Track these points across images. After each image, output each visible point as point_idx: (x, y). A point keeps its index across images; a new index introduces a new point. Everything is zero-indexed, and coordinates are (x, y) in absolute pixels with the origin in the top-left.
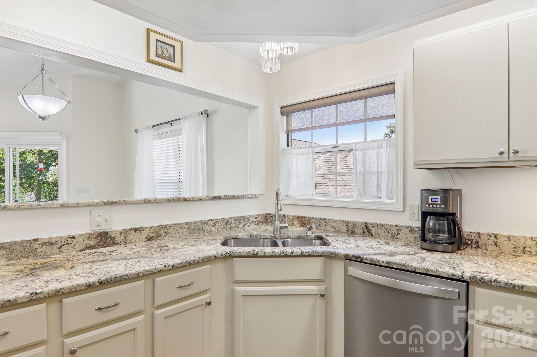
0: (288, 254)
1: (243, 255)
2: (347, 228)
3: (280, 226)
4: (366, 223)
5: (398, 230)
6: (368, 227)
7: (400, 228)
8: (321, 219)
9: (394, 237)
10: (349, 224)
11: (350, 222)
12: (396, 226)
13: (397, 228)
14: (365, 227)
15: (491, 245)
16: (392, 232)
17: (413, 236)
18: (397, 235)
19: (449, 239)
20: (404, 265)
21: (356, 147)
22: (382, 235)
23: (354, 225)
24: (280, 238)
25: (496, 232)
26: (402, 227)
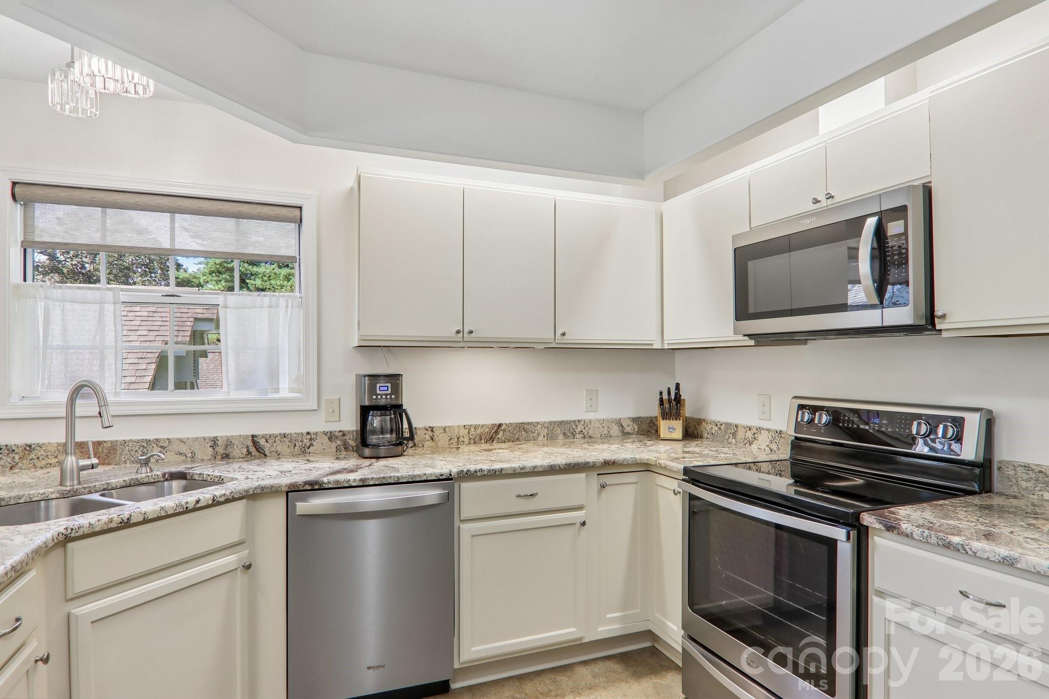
0: (191, 506)
2: (214, 449)
3: (82, 466)
4: (253, 436)
5: (311, 439)
6: (258, 442)
7: (313, 436)
8: (148, 442)
9: (304, 452)
10: (217, 442)
11: (218, 438)
12: (308, 433)
13: (309, 437)
14: (252, 444)
15: (428, 440)
16: (301, 444)
17: (334, 445)
18: (308, 448)
19: (398, 438)
21: (225, 301)
22: (283, 453)
23: (229, 443)
24: (86, 491)
25: (431, 425)
26: (316, 433)
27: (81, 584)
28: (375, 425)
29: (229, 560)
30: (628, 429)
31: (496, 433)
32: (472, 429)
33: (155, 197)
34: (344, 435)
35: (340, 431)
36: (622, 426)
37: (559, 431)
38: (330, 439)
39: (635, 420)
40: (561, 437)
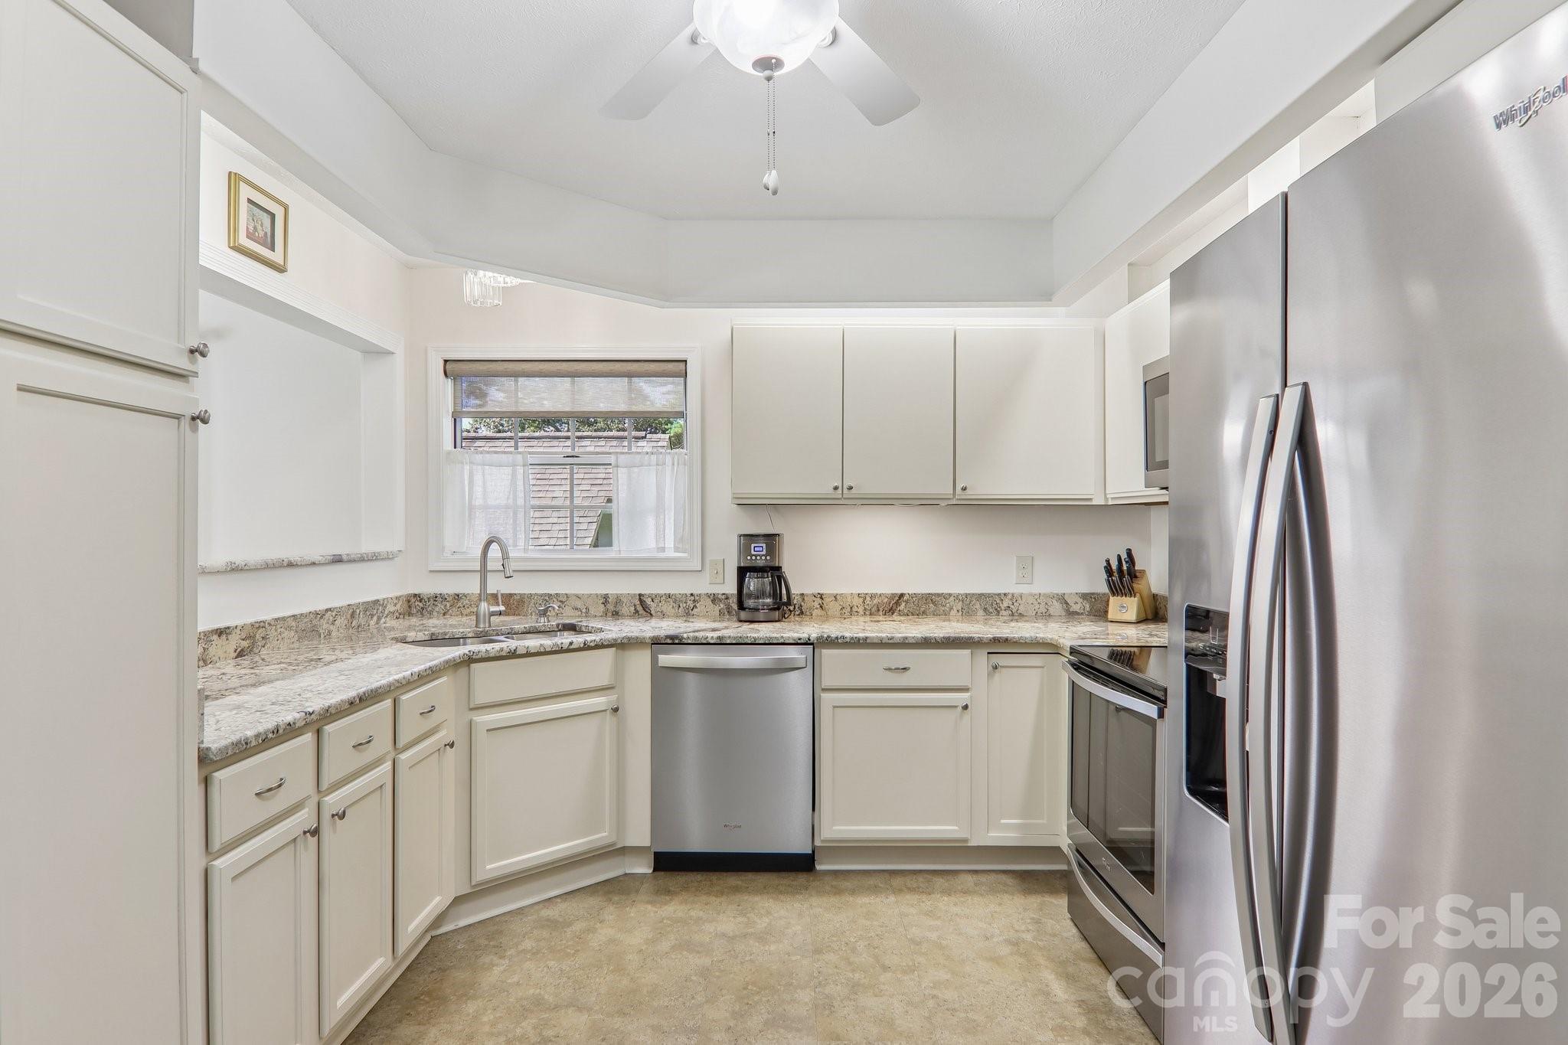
0: (565, 647)
1: (491, 655)
2: (605, 606)
3: (492, 612)
4: (640, 595)
5: (694, 601)
6: (644, 601)
7: (697, 598)
8: (550, 595)
9: (688, 614)
10: (608, 599)
11: (609, 595)
12: (692, 595)
13: (693, 598)
14: (639, 602)
15: (817, 608)
16: (685, 604)
17: (717, 608)
18: (692, 610)
19: (774, 603)
20: (740, 637)
21: (617, 460)
22: (669, 612)
23: (618, 600)
24: (495, 633)
25: (821, 592)
26: (700, 595)
27: (480, 698)
28: (751, 588)
29: (599, 701)
30: (1076, 608)
31: (897, 603)
32: (868, 599)
33: (556, 363)
34: (727, 598)
35: (724, 594)
36: (1067, 603)
37: (978, 606)
38: (713, 601)
39: (1085, 596)
40: (981, 612)
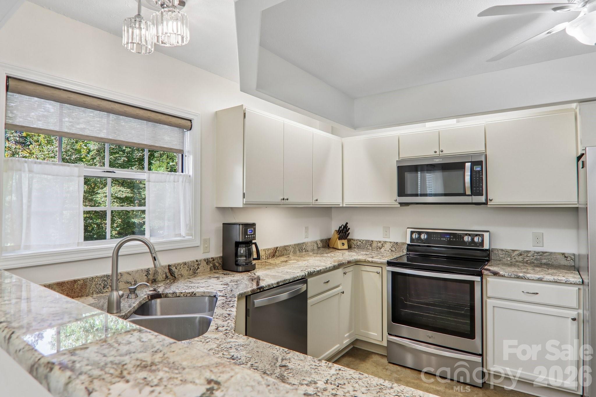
2: (147, 277)
4: (169, 266)
5: (198, 265)
6: (171, 269)
7: (199, 263)
9: (195, 273)
10: (149, 272)
11: (150, 269)
12: (197, 261)
13: (197, 263)
14: (168, 271)
16: (193, 268)
17: (209, 267)
18: (197, 270)
21: (149, 177)
22: (184, 275)
23: (156, 272)
26: (201, 261)
30: (319, 246)
31: (276, 252)
32: (267, 251)
34: (214, 260)
35: (212, 258)
36: (317, 244)
37: (297, 249)
38: (207, 263)
39: (322, 241)
40: (298, 252)
